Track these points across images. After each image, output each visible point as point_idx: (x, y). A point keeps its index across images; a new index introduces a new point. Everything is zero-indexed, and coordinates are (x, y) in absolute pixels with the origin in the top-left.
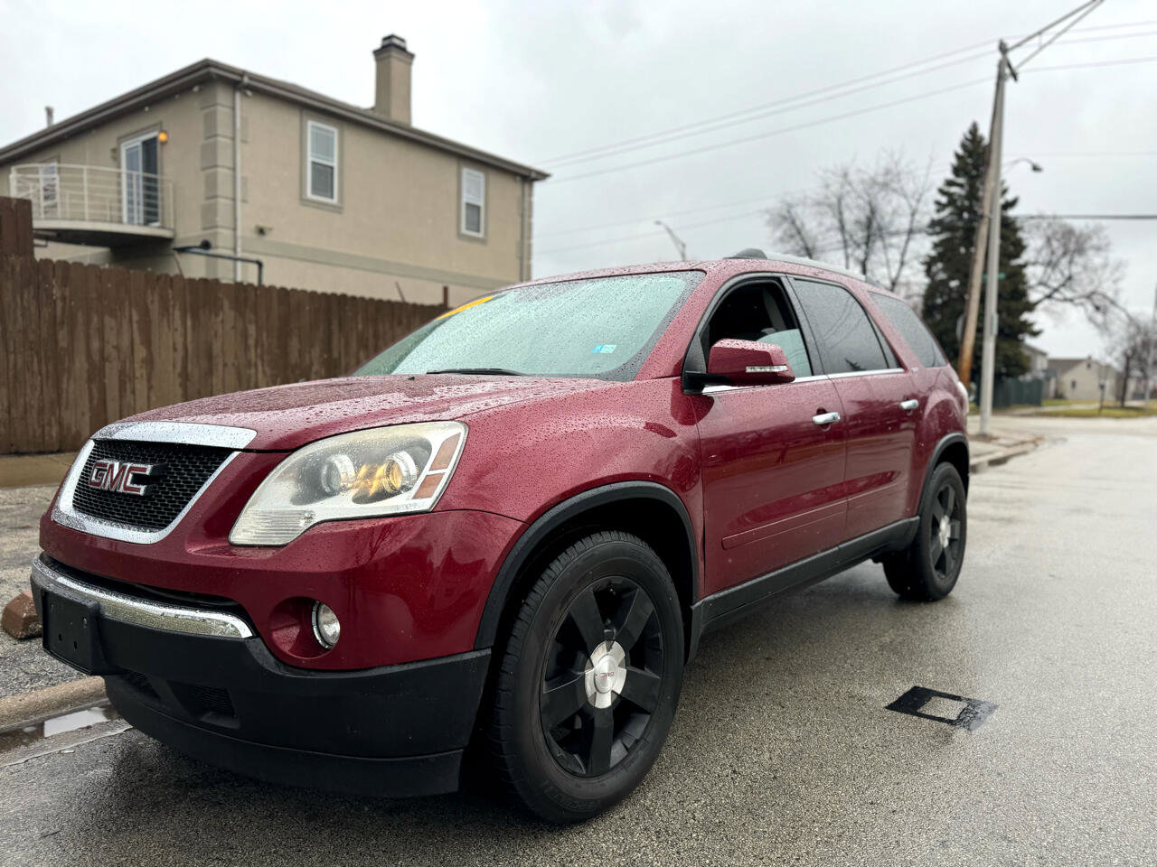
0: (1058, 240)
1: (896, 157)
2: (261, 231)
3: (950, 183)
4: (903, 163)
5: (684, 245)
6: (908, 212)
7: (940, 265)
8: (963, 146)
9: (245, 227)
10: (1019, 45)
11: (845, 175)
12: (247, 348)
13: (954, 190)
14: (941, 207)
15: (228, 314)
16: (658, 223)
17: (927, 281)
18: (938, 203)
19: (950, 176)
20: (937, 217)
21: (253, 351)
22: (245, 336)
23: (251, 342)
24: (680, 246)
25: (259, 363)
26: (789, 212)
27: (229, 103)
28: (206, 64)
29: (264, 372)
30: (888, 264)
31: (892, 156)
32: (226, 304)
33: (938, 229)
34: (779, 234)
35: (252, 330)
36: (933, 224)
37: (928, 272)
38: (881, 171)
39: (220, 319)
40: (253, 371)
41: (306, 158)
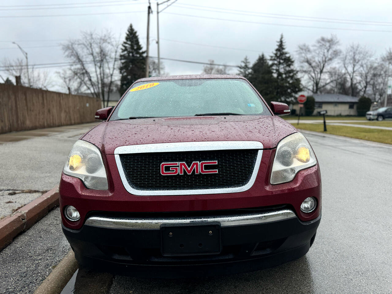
0: (152, 65)
1: (109, 31)
3: (125, 43)
4: (112, 34)
5: (26, 54)
6: (114, 51)
7: (124, 70)
8: (128, 31)
10: (162, 4)
11: (92, 35)
13: (127, 45)
14: (123, 51)
16: (14, 43)
17: (121, 75)
18: (122, 49)
19: (125, 41)
20: (122, 54)
24: (25, 54)
26: (72, 46)
30: (109, 69)
31: (107, 31)
33: (123, 58)
34: (67, 53)
36: (121, 56)
37: (121, 73)
38: (103, 35)
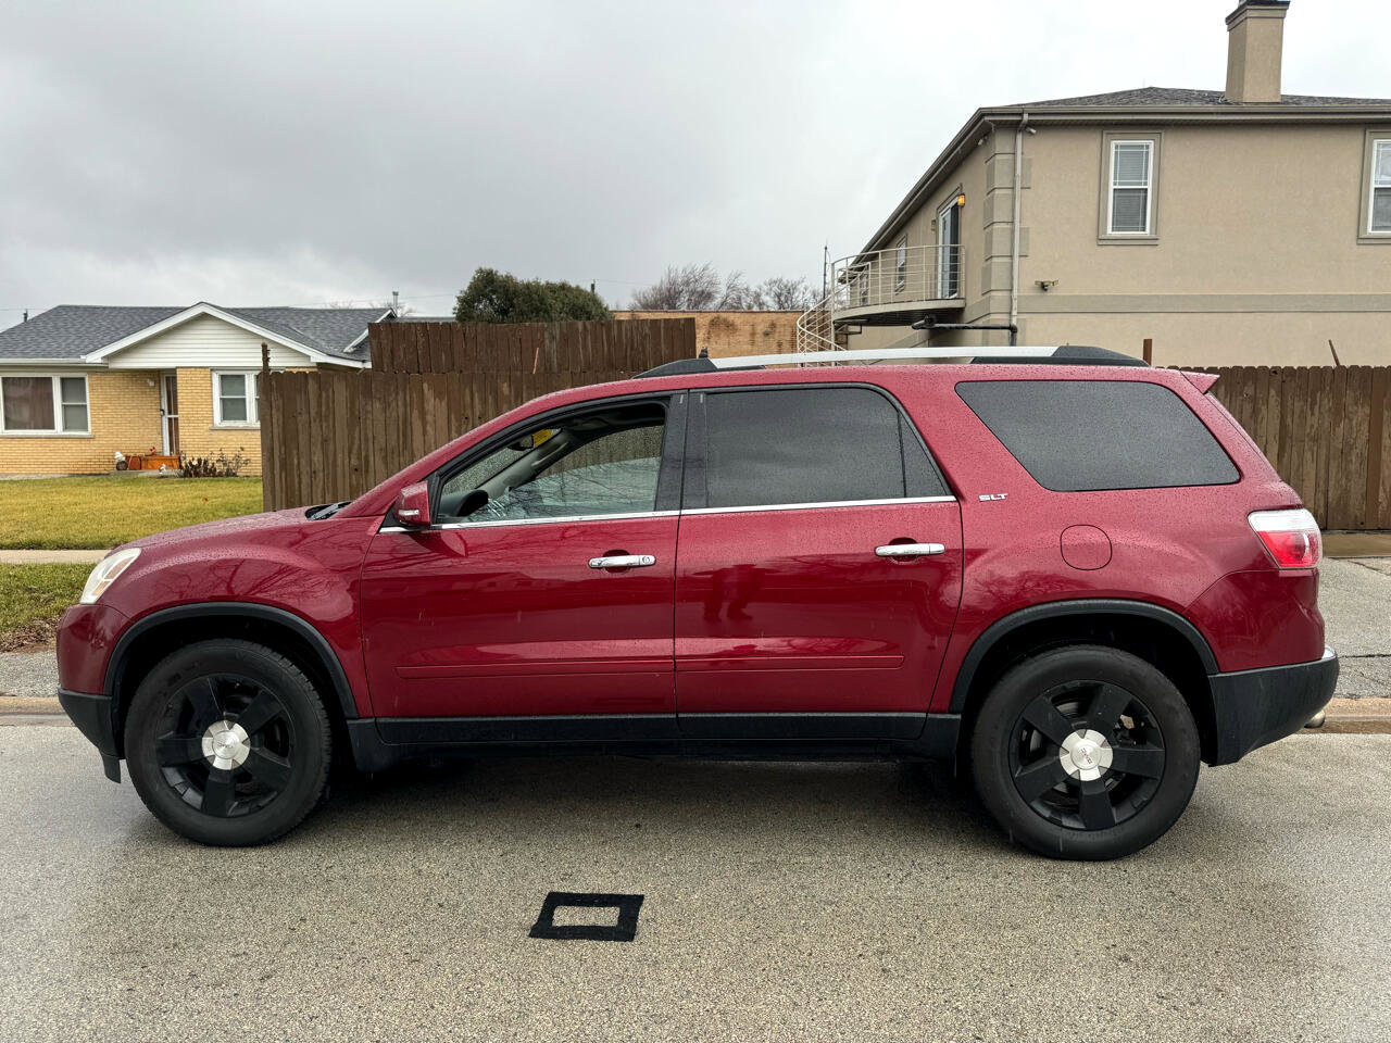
2: (1043, 287)
9: (1024, 285)
27: (1009, 149)
28: (981, 114)
41: (1107, 185)
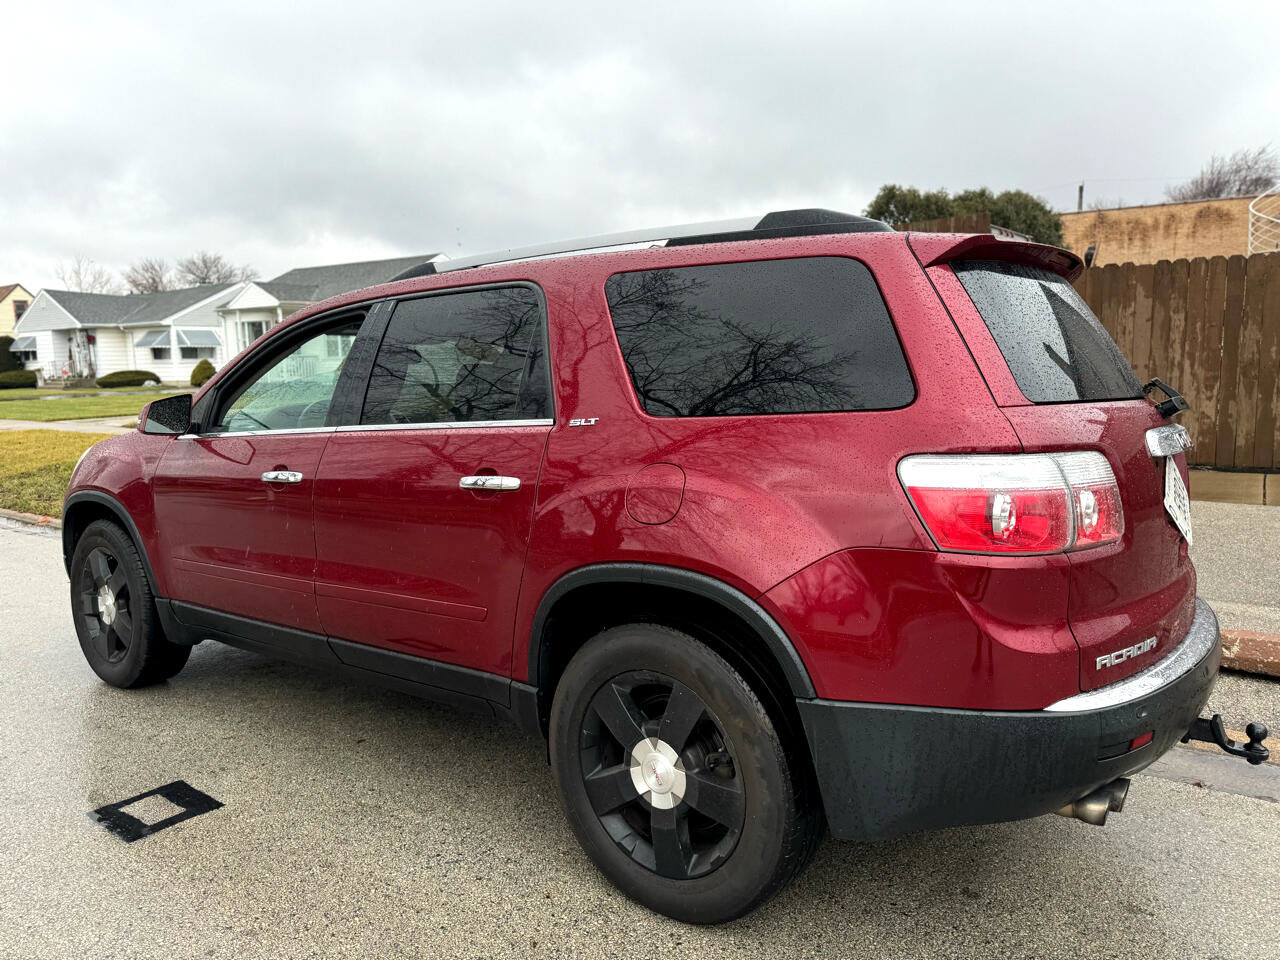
12: (1168, 344)
15: (1143, 302)
21: (1177, 346)
22: (1167, 326)
23: (1176, 336)
25: (1187, 363)
29: (1194, 375)
32: (1140, 291)
35: (1178, 320)
39: (1131, 310)
40: (1176, 373)
